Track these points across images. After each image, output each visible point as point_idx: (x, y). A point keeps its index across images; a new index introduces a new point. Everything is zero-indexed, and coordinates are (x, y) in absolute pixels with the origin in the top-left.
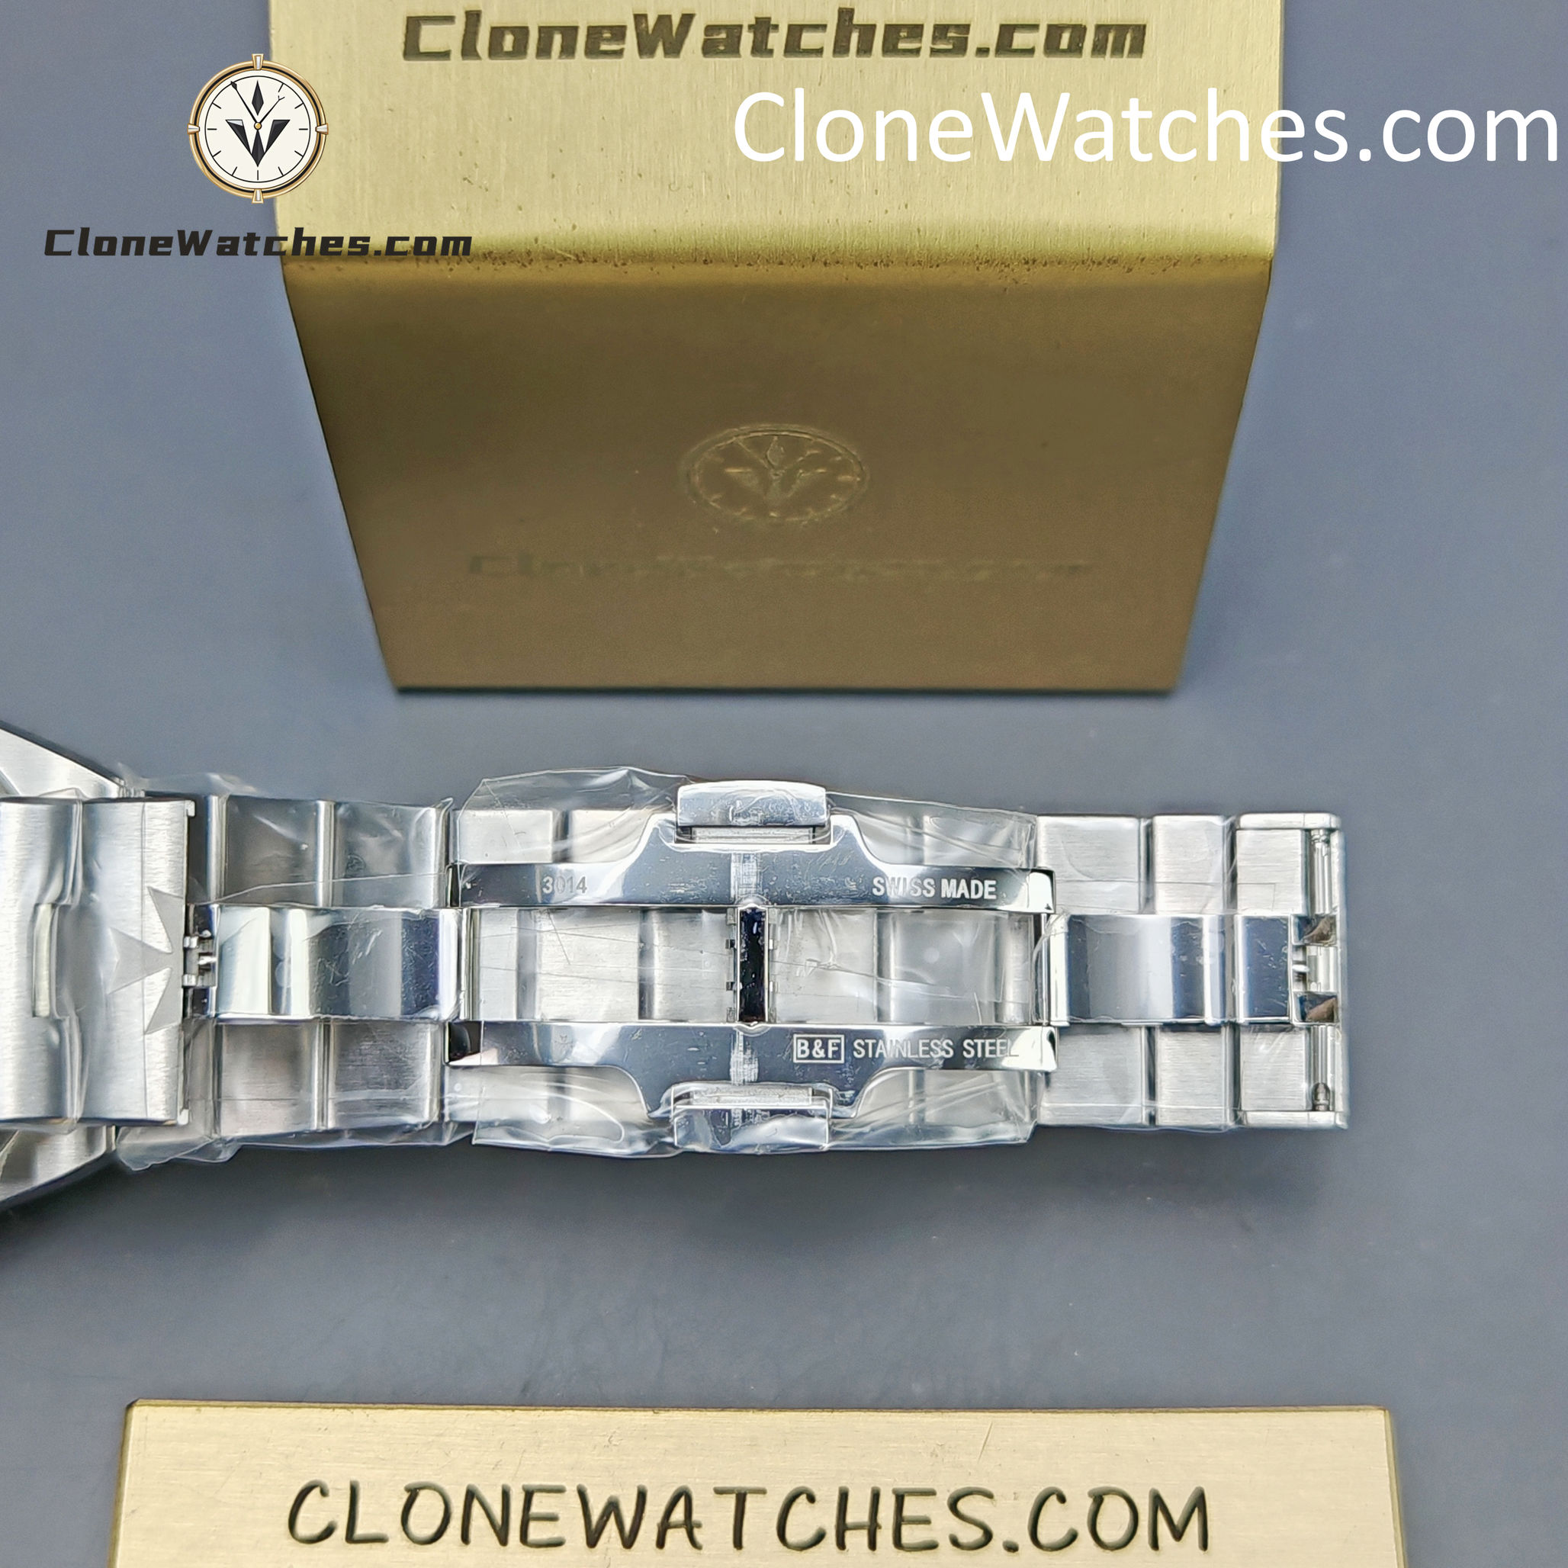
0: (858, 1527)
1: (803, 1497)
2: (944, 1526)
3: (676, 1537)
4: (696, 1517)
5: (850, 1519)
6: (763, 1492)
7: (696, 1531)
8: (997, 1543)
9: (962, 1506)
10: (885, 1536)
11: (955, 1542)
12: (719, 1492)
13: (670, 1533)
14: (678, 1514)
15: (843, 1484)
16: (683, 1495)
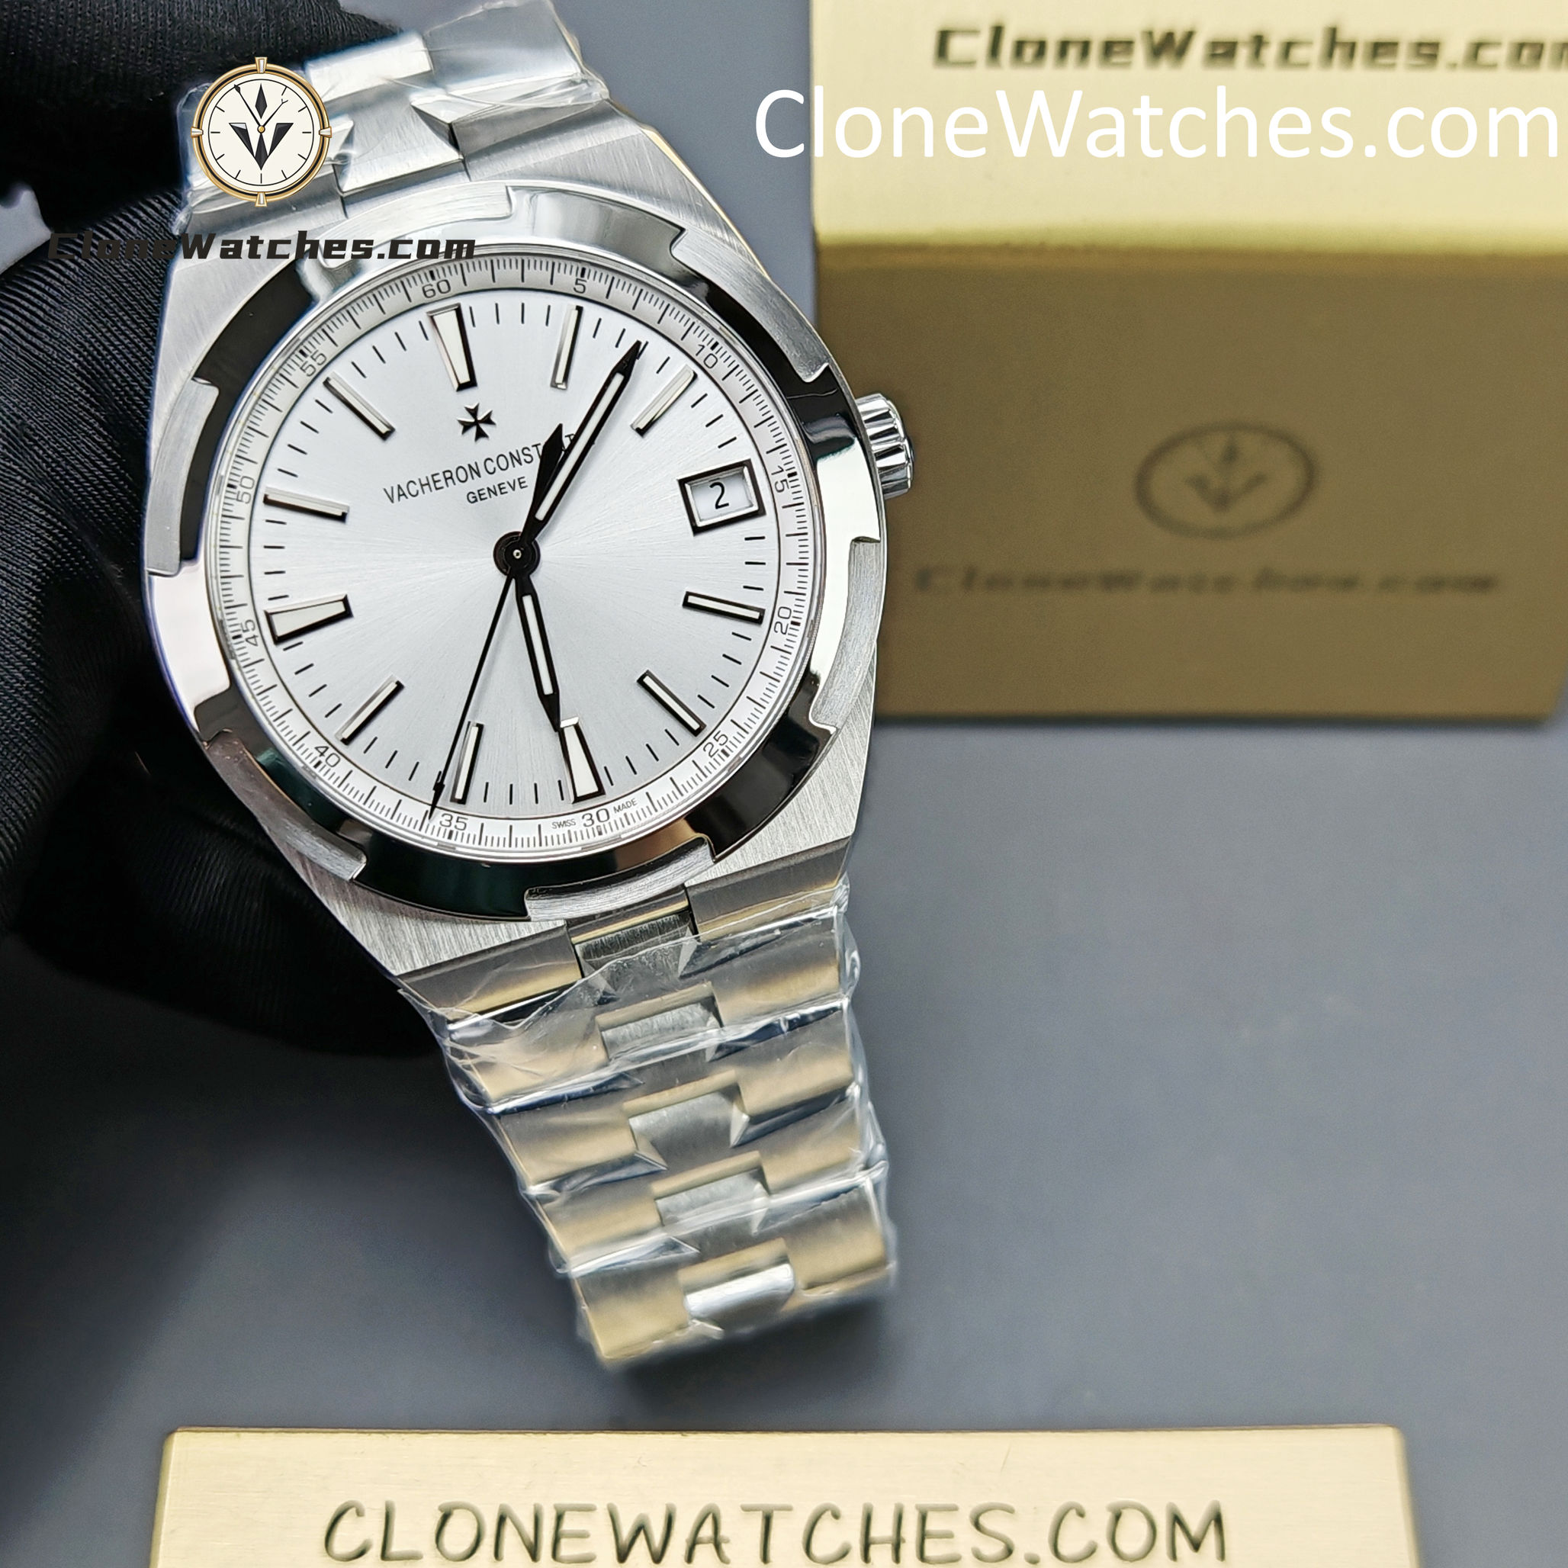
0: (883, 1542)
1: (829, 1513)
2: (966, 1540)
3: (705, 1553)
4: (724, 1532)
5: (874, 1533)
6: (789, 1509)
7: (724, 1546)
8: (1019, 1555)
9: (983, 1521)
10: (909, 1549)
11: (978, 1556)
12: (747, 1509)
13: (698, 1548)
14: (707, 1531)
15: (867, 1500)
16: (712, 1516)
